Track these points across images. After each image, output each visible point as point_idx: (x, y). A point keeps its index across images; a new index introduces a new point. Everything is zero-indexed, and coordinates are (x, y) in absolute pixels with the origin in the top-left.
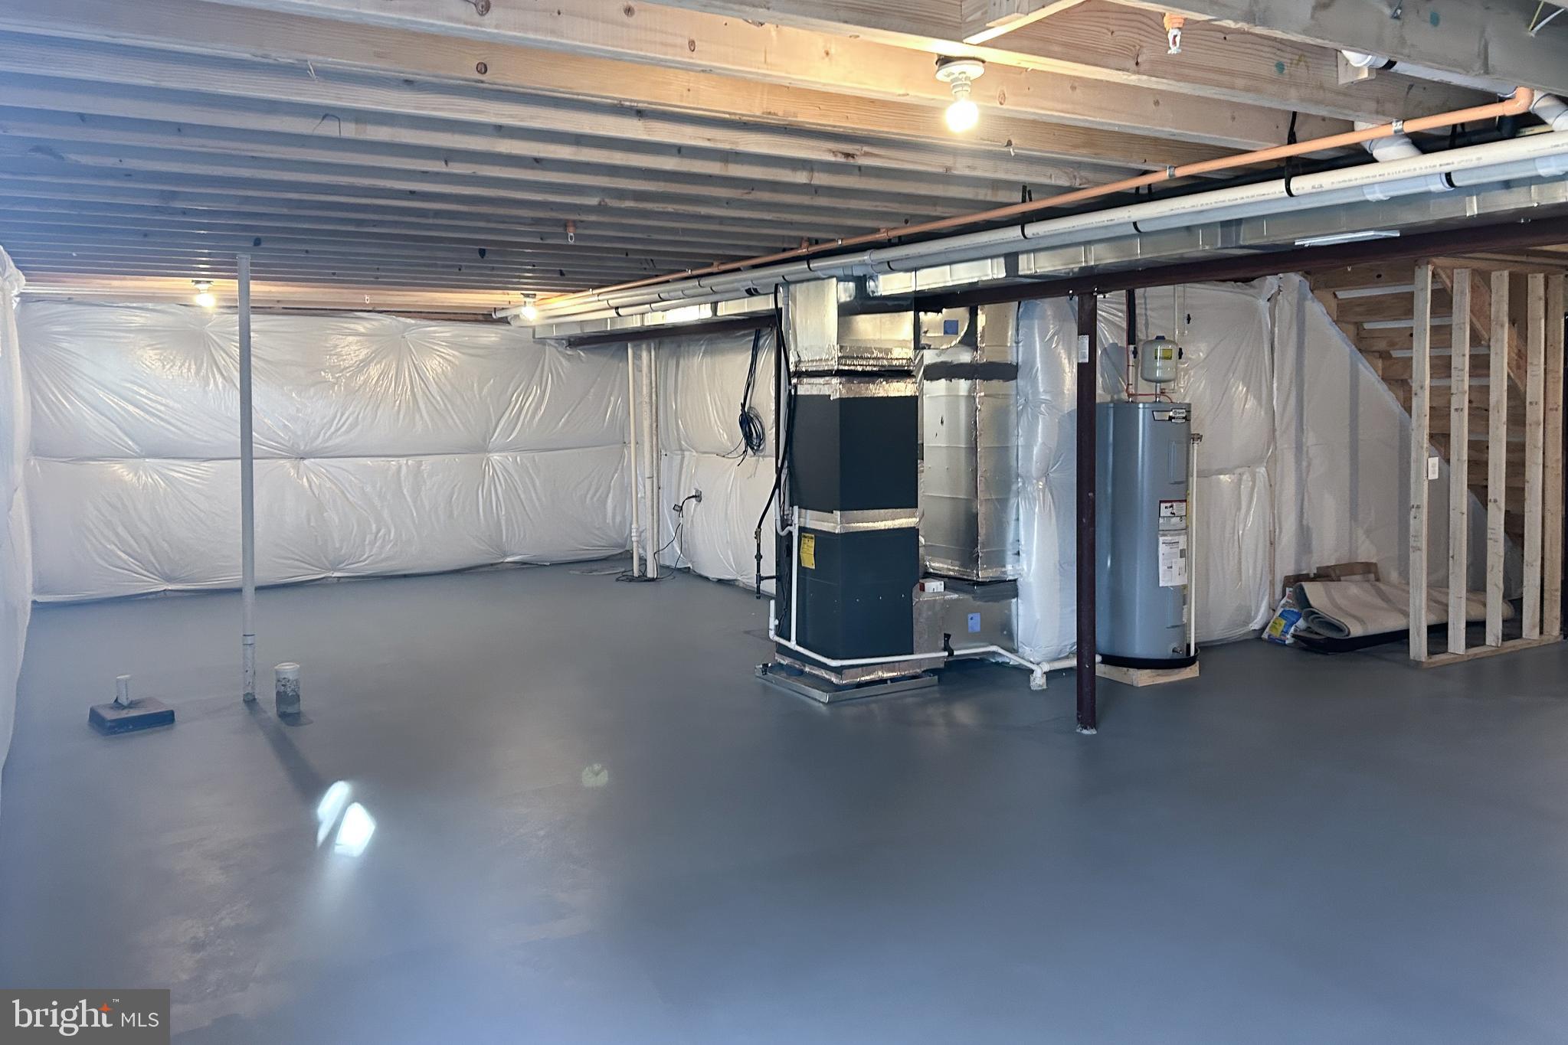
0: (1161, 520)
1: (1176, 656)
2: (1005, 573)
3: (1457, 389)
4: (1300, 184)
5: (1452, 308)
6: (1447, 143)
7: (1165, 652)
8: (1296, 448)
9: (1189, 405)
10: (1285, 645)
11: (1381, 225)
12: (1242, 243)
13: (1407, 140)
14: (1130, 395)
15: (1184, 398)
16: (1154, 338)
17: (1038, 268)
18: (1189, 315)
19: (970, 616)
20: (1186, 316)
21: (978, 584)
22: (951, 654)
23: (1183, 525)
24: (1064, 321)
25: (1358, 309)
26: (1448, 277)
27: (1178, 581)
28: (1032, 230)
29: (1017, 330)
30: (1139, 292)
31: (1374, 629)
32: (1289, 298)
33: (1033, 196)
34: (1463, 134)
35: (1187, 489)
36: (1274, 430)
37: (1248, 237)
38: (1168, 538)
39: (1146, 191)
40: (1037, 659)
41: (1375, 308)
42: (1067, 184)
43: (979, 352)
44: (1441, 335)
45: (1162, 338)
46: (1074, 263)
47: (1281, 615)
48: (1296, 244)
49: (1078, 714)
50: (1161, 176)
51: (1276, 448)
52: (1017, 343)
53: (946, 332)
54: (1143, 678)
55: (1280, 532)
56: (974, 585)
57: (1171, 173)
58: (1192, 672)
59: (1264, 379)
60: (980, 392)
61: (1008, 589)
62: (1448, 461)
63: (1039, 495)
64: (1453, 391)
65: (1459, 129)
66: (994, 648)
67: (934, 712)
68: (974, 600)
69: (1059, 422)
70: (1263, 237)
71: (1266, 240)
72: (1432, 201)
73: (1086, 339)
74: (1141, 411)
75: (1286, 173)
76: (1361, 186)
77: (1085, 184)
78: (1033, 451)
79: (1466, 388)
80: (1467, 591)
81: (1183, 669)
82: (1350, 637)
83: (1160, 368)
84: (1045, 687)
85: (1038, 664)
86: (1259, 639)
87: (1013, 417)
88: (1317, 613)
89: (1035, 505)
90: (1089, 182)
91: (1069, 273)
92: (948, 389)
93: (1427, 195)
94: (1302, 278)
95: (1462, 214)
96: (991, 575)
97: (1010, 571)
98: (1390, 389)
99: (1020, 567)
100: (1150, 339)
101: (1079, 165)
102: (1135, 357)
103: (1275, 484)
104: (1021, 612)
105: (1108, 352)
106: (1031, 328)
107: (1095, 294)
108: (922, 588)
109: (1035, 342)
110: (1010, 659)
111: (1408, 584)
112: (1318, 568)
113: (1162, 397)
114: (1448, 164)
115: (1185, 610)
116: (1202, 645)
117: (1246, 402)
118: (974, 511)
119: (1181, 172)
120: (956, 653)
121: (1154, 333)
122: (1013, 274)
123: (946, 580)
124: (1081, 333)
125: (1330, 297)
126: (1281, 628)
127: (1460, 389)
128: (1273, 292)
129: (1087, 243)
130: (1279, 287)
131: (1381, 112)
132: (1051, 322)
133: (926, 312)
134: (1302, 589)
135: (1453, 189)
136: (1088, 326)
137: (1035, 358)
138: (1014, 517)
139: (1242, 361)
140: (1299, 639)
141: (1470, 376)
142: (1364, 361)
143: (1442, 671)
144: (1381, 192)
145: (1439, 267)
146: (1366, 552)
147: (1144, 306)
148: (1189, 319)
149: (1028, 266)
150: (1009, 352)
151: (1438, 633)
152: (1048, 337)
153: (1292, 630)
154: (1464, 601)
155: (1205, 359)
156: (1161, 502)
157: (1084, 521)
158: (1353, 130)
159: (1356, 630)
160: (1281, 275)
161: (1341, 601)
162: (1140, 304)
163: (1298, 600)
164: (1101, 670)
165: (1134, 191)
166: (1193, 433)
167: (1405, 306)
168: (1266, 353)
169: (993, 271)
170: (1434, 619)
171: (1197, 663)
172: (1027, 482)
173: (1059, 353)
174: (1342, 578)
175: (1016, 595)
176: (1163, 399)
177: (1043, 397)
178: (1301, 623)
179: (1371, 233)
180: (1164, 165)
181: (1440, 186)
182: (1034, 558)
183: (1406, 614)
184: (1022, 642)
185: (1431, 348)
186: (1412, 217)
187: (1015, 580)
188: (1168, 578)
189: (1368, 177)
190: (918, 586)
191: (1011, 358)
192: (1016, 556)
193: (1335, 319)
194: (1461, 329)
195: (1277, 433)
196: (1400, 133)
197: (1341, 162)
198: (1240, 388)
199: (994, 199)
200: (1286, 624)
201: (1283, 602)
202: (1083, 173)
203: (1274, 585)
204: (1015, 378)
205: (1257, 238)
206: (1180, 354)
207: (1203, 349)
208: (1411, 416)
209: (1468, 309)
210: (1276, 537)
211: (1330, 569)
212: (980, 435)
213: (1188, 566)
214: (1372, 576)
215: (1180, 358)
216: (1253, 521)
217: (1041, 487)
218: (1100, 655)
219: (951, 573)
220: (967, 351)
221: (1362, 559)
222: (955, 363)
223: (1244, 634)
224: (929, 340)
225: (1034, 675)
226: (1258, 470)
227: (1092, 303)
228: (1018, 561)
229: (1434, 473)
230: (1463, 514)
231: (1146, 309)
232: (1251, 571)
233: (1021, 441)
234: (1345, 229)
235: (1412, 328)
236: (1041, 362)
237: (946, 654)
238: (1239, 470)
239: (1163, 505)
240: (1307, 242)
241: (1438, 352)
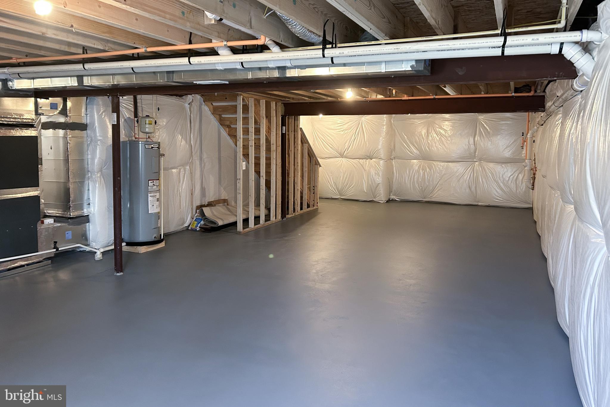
0: (149, 187)
1: (156, 240)
2: (83, 213)
3: (251, 139)
4: (194, 60)
5: (249, 111)
6: (241, 52)
7: (152, 238)
8: (200, 159)
9: (159, 142)
10: (197, 231)
11: (222, 79)
12: (174, 80)
13: (229, 49)
14: (136, 138)
15: (158, 140)
16: (145, 116)
17: (93, 83)
18: (159, 108)
19: (67, 232)
20: (157, 108)
21: (71, 218)
22: (57, 250)
23: (158, 189)
24: (107, 107)
25: (220, 110)
26: (247, 100)
27: (156, 211)
28: (87, 66)
29: (86, 109)
30: (139, 97)
31: (226, 222)
32: (196, 104)
33: (88, 52)
34: (246, 50)
35: (159, 175)
36: (192, 153)
37: (176, 78)
38: (152, 194)
39: (137, 56)
40: (98, 247)
41: (225, 109)
42: (102, 48)
43: (68, 118)
44: (246, 120)
45: (149, 116)
46: (108, 83)
47: (195, 220)
48: (194, 83)
49: (115, 268)
50: (142, 50)
51: (193, 159)
52: (87, 115)
53: (51, 108)
54: (143, 250)
55: (195, 190)
56: (68, 219)
57: (146, 50)
58: (162, 245)
59: (188, 133)
60: (70, 135)
61: (86, 219)
62: (248, 163)
63: (98, 179)
64: (250, 140)
65: (245, 47)
66: (78, 245)
67: (49, 277)
68: (69, 225)
69: (106, 149)
70: (182, 79)
71: (183, 80)
72: (238, 72)
73: (115, 114)
74: (140, 144)
75: (188, 55)
76: (215, 63)
77: (110, 49)
78: (95, 161)
79: (254, 139)
80: (255, 206)
81: (158, 244)
82: (219, 225)
83: (147, 128)
84: (101, 258)
85: (98, 249)
86: (188, 229)
87: (86, 146)
88: (208, 218)
89: (96, 183)
90: (112, 49)
91: (107, 86)
92: (54, 134)
93: (235, 69)
94: (200, 97)
95: (247, 78)
96: (77, 214)
97: (86, 212)
98: (231, 139)
99: (90, 210)
100: (143, 116)
101: (108, 41)
102: (137, 123)
103: (193, 172)
104: (91, 228)
105: (127, 120)
106: (93, 109)
107: (119, 96)
108: (43, 222)
109: (95, 115)
110: (86, 249)
111: (237, 206)
112: (208, 202)
113: (149, 139)
114: (241, 59)
115: (159, 222)
116: (166, 234)
117: (181, 142)
118: (68, 187)
119: (149, 49)
120: (60, 249)
121: (145, 114)
122: (81, 85)
123: (55, 218)
124: (113, 112)
125: (210, 104)
126: (195, 225)
127: (252, 139)
128: (190, 101)
129: (113, 75)
130: (193, 99)
131: (219, 37)
132: (102, 107)
133: (41, 98)
134: (202, 210)
135: (243, 68)
136: (116, 109)
137: (94, 122)
138: (87, 189)
139: (180, 127)
140: (202, 228)
141: (254, 135)
142: (222, 128)
143: (246, 234)
144: (221, 67)
145: (245, 97)
146: (224, 196)
147: (141, 103)
148: (159, 109)
149: (87, 81)
150: (83, 118)
151: (246, 221)
152: (100, 113)
153: (199, 225)
154: (253, 210)
155: (166, 125)
156: (149, 180)
157: (116, 189)
158: (211, 42)
159: (220, 223)
160: (193, 95)
161: (215, 213)
162: (140, 102)
163: (201, 214)
164: (125, 248)
165: (131, 55)
166: (161, 153)
167: (234, 110)
168: (188, 123)
169: (72, 82)
170: (245, 217)
171: (164, 241)
172: (92, 174)
173: (106, 120)
174: (216, 205)
175: (89, 222)
176: (149, 140)
177: (99, 138)
178: (202, 222)
179: (219, 81)
180: (143, 46)
181: (239, 67)
182: (96, 206)
183: (236, 216)
184: (91, 241)
185: (242, 125)
186: (232, 77)
187: (88, 215)
188: (152, 210)
189: (216, 60)
190: (40, 222)
191: (84, 121)
192: (89, 205)
193: (212, 113)
194: (251, 118)
195: (193, 154)
196: (226, 46)
197: (208, 54)
198: (179, 136)
199: (68, 50)
200: (197, 223)
201: (196, 215)
202: (109, 45)
203: (193, 209)
204: (86, 130)
205: (180, 79)
206: (156, 123)
207: (165, 121)
208: (237, 147)
209: (253, 112)
210: (193, 192)
211: (212, 202)
212: (70, 154)
213: (160, 205)
214: (226, 204)
215: (156, 124)
216: (185, 187)
217: (99, 176)
218: (125, 242)
219: (58, 215)
220: (64, 117)
221: (223, 198)
222: (57, 122)
223: (183, 228)
224: (43, 111)
225: (96, 254)
226: (186, 167)
227: (117, 100)
228: (89, 207)
229: (244, 167)
230: (253, 181)
231: (142, 104)
232: (184, 204)
233: (89, 156)
234: (210, 79)
235: (237, 117)
236: (98, 123)
237: (55, 250)
238: (180, 168)
239: (150, 182)
240: (198, 83)
241: (245, 126)
